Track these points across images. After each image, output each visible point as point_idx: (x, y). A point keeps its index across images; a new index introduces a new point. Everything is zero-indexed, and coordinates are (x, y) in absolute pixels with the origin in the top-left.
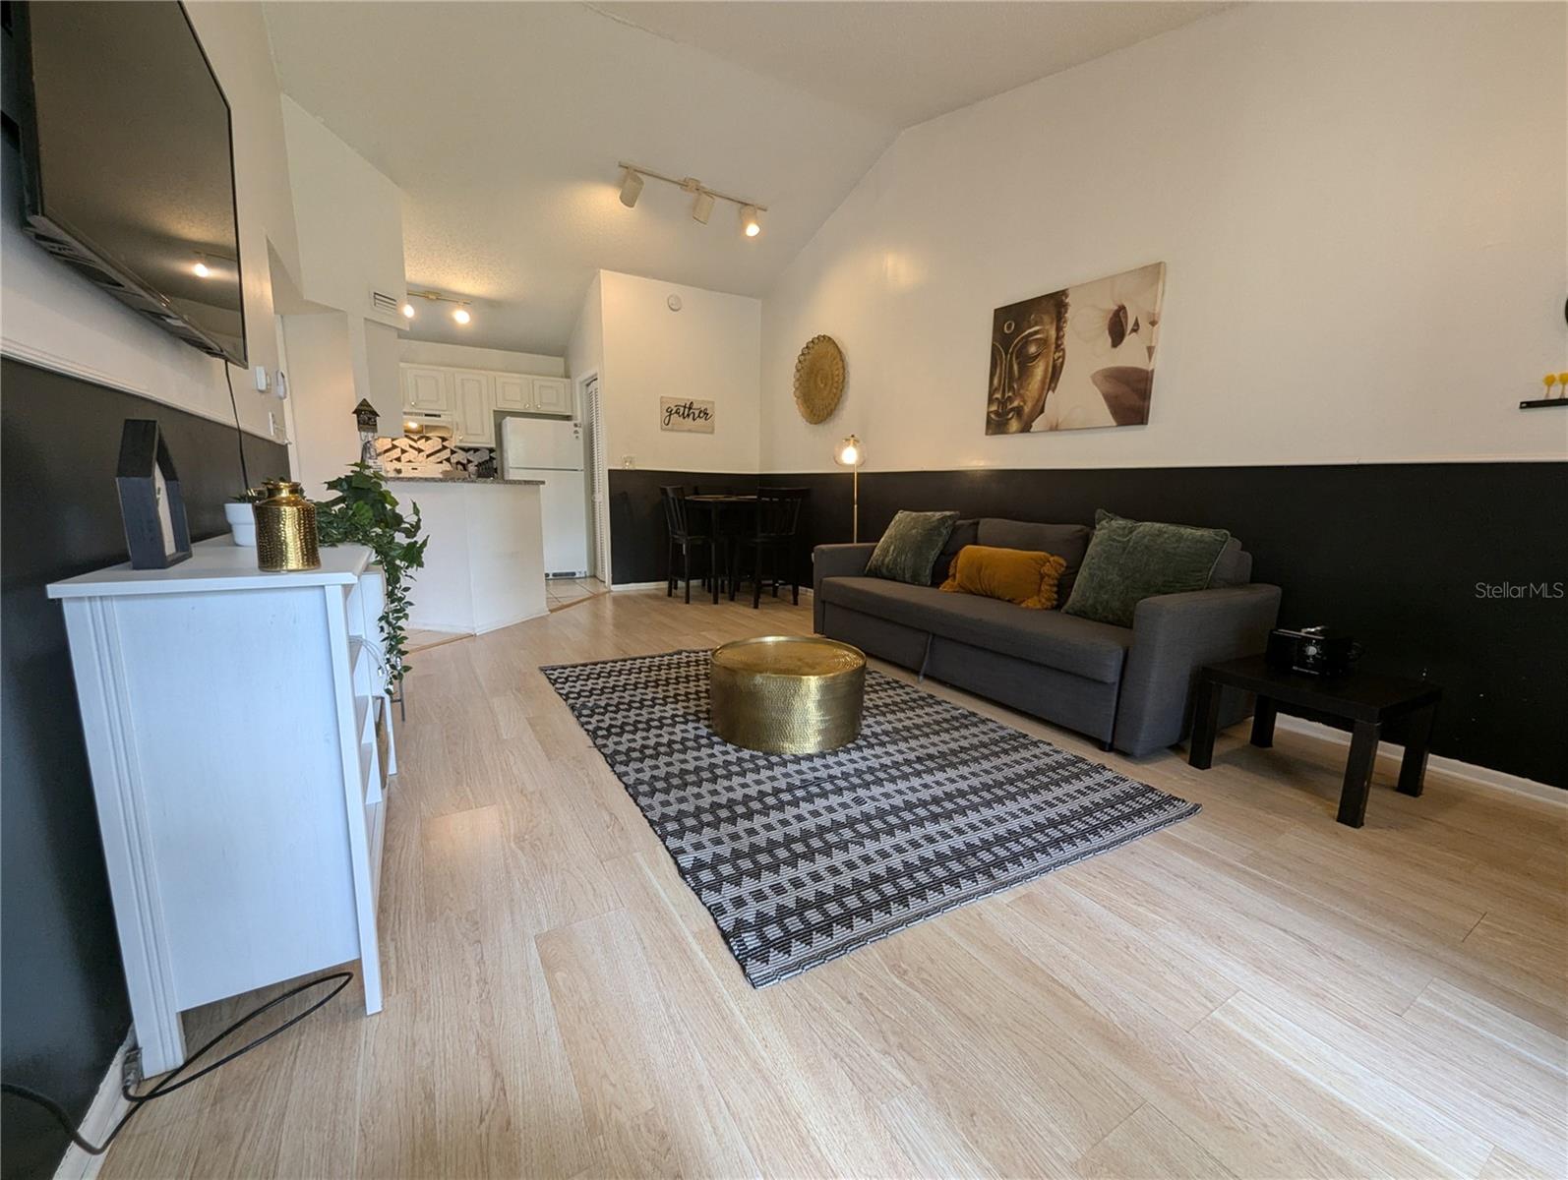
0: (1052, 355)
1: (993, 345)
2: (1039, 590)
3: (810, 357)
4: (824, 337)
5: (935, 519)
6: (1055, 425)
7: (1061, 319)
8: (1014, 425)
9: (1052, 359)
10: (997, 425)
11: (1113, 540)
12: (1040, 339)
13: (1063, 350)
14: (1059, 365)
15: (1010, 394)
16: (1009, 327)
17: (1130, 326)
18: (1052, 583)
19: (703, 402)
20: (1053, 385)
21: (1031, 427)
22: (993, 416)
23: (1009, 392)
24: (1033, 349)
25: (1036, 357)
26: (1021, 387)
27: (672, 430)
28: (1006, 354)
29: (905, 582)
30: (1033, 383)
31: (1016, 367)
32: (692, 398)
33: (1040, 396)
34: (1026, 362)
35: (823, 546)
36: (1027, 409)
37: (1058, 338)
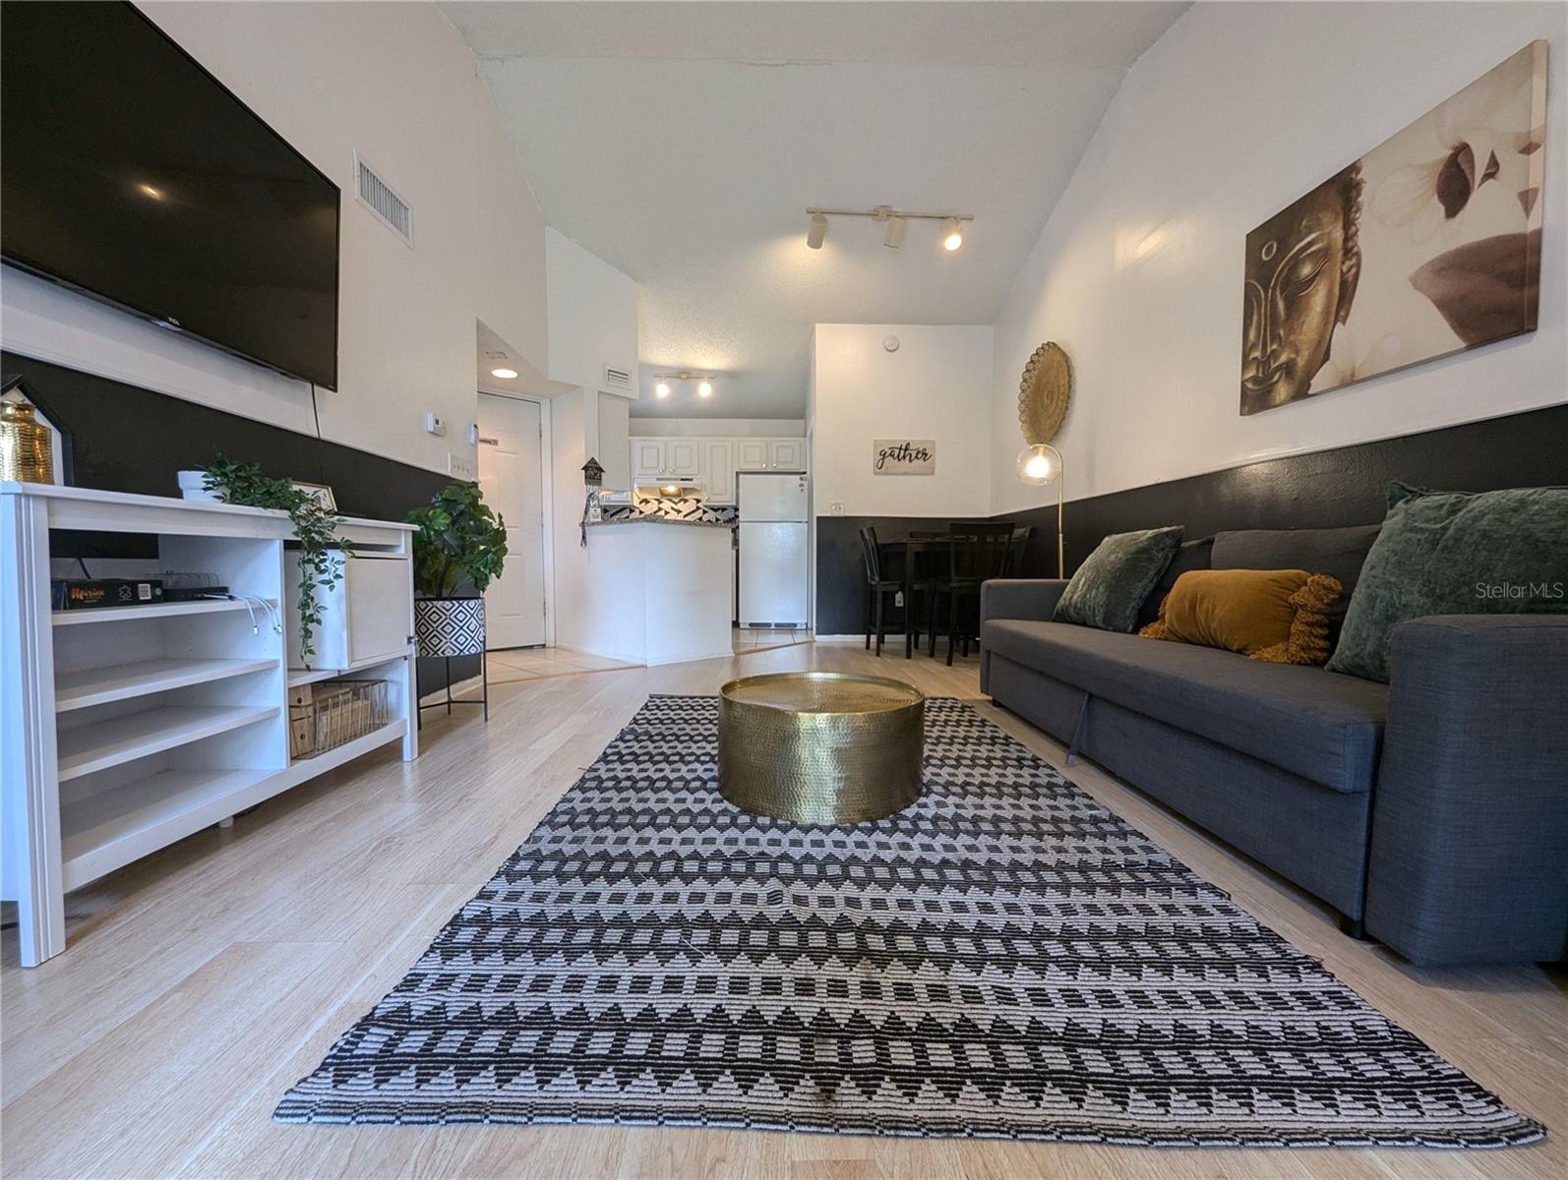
0: (1338, 267)
1: (1247, 285)
2: (1289, 634)
3: (1036, 373)
4: (1048, 344)
5: (1145, 537)
6: (1349, 373)
7: (1350, 210)
8: (1282, 390)
9: (1338, 275)
10: (1256, 399)
11: (1413, 530)
12: (1318, 251)
13: (1358, 254)
14: (1350, 279)
15: (1275, 347)
16: (1268, 252)
17: (1480, 171)
18: (1311, 619)
19: (921, 442)
20: (1342, 313)
21: (1309, 386)
22: (1250, 385)
23: (1272, 343)
24: (1306, 270)
25: (1313, 279)
26: (1290, 331)
27: (886, 474)
28: (1266, 292)
29: (1097, 627)
30: (1310, 318)
31: (1281, 305)
32: (908, 439)
33: (1322, 336)
34: (1295, 292)
35: (990, 581)
36: (1301, 362)
37: (1346, 239)
